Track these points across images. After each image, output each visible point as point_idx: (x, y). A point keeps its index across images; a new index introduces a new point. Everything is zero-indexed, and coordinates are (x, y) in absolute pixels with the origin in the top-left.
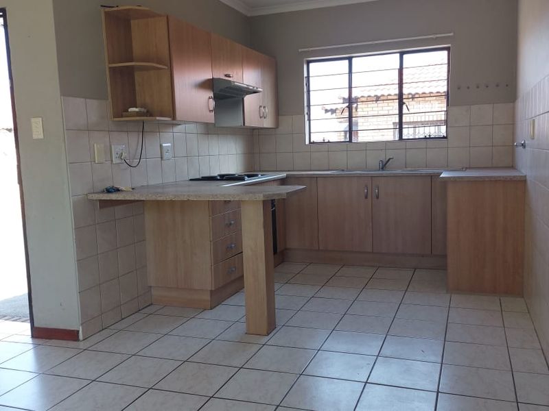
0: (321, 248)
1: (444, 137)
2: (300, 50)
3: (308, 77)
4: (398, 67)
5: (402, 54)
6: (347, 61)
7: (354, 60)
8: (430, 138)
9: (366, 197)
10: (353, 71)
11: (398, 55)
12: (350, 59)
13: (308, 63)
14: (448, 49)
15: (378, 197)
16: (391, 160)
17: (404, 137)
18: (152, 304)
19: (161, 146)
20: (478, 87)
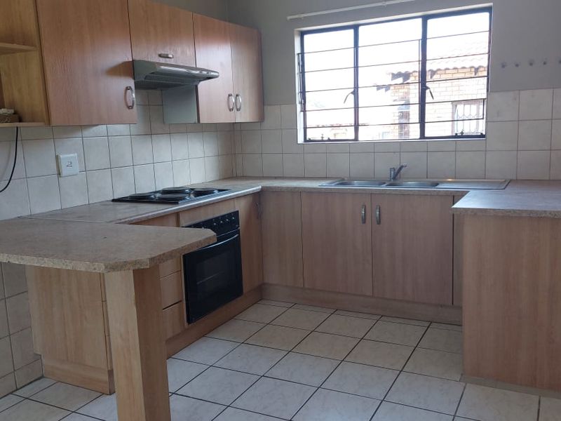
0: (306, 286)
1: (482, 136)
2: (289, 18)
3: (302, 53)
4: (420, 37)
5: (425, 19)
6: (352, 31)
7: (361, 29)
8: (462, 136)
9: (364, 221)
10: (360, 44)
11: (420, 20)
12: (356, 28)
13: (302, 34)
14: (488, 9)
15: (379, 222)
16: (403, 169)
17: (427, 134)
18: (42, 377)
19: (57, 158)
20: (531, 64)
